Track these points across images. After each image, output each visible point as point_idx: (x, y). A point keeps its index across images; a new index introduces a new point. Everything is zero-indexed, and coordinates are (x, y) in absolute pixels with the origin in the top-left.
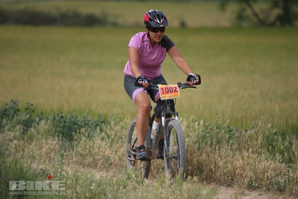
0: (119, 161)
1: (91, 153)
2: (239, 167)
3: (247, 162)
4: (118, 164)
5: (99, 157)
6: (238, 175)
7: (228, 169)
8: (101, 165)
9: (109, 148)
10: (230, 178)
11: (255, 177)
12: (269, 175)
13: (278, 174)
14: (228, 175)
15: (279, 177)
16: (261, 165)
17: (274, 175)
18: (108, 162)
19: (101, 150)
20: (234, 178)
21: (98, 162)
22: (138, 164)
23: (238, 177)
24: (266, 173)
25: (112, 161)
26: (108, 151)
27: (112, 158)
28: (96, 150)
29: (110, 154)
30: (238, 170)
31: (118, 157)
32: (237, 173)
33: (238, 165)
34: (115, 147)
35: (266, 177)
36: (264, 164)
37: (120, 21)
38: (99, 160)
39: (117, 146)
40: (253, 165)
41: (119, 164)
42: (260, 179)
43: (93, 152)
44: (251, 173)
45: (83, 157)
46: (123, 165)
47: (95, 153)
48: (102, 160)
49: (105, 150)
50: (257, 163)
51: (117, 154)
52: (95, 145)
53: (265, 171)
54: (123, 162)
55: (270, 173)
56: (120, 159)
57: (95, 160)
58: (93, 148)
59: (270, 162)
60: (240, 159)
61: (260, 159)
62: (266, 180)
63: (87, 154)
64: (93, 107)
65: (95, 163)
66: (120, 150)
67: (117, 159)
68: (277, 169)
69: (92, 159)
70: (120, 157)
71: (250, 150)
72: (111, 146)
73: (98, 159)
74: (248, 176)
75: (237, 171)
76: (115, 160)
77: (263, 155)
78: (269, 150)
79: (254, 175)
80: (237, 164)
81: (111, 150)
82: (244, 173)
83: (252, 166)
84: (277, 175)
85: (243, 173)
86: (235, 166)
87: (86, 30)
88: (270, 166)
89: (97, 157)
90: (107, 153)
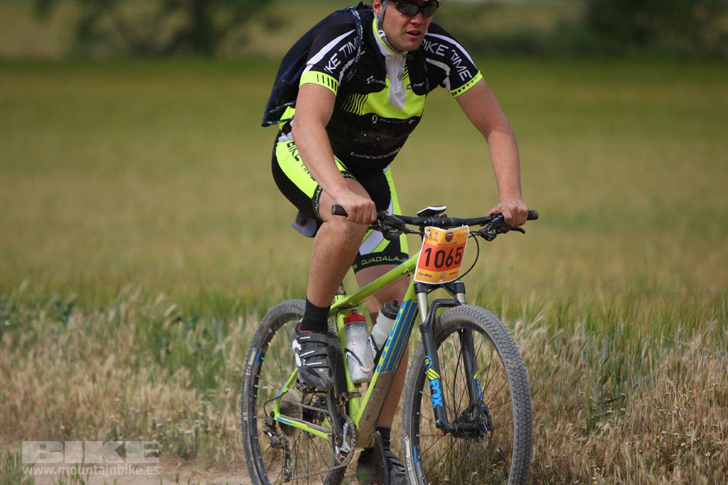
2: (84, 402)
3: (104, 388)
6: (83, 419)
7: (56, 407)
10: (62, 427)
11: (122, 425)
12: (156, 418)
13: (180, 416)
14: (56, 421)
15: (183, 423)
16: (139, 396)
17: (170, 419)
20: (71, 429)
23: (82, 425)
24: (149, 414)
30: (83, 408)
32: (78, 416)
33: (82, 394)
35: (150, 423)
36: (146, 393)
40: (119, 395)
42: (134, 429)
44: (113, 416)
50: (129, 390)
53: (146, 411)
55: (160, 414)
59: (160, 386)
60: (85, 380)
61: (136, 380)
62: (149, 430)
68: (177, 403)
71: (111, 359)
74: (106, 421)
75: (78, 412)
77: (143, 370)
78: (158, 358)
79: (120, 419)
80: (78, 394)
82: (96, 414)
83: (116, 396)
84: (177, 419)
85: (94, 416)
86: (74, 399)
88: (159, 397)
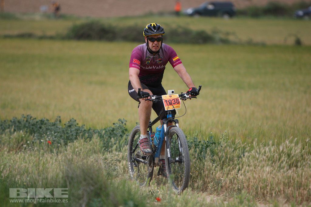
0: (230, 184)
1: (201, 175)
4: (229, 187)
5: (209, 180)
8: (212, 188)
9: (220, 171)
18: (218, 185)
19: (211, 173)
21: (209, 185)
22: (250, 188)
25: (223, 184)
26: (218, 173)
27: (222, 181)
28: (207, 172)
29: (221, 176)
31: (230, 180)
34: (226, 170)
37: (231, 38)
38: (209, 183)
39: (228, 169)
41: (231, 187)
43: (203, 175)
45: (193, 180)
46: (234, 188)
47: (205, 176)
48: (213, 183)
49: (215, 173)
51: (228, 177)
52: (205, 167)
54: (234, 186)
56: (231, 182)
57: (205, 183)
58: (203, 170)
63: (197, 176)
64: (204, 128)
65: (205, 186)
66: (231, 173)
67: (228, 182)
69: (202, 181)
70: (231, 180)
72: (222, 169)
73: (209, 181)
76: (226, 183)
81: (221, 173)
87: (197, 48)
89: (208, 179)
90: (217, 175)
